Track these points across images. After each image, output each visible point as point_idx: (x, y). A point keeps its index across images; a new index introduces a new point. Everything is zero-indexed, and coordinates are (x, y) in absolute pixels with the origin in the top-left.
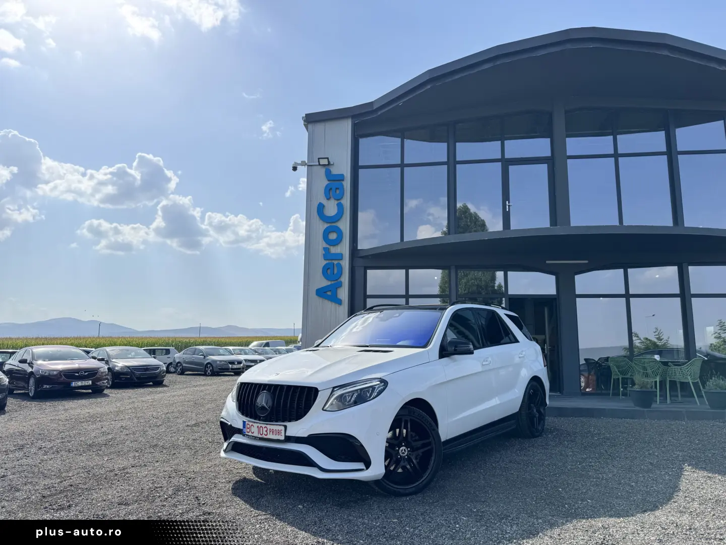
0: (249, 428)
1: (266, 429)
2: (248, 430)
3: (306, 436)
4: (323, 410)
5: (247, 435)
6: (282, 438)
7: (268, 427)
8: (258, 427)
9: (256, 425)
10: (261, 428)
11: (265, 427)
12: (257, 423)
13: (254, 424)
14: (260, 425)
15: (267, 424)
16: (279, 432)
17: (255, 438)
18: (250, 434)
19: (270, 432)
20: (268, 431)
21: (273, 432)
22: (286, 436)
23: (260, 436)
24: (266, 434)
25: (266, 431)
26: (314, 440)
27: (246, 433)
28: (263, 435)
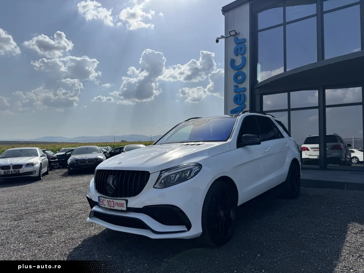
0: (102, 202)
1: (113, 203)
2: (102, 203)
3: (141, 207)
4: (154, 187)
5: (101, 207)
6: (125, 209)
7: (115, 201)
8: (108, 201)
9: (106, 200)
10: (110, 202)
11: (112, 201)
12: (107, 198)
13: (105, 199)
14: (109, 200)
15: (113, 199)
16: (122, 205)
17: (106, 209)
18: (103, 206)
19: (116, 204)
20: (115, 204)
21: (118, 205)
22: (127, 208)
23: (110, 208)
24: (113, 206)
25: (113, 204)
26: (148, 210)
27: (101, 205)
28: (112, 207)
